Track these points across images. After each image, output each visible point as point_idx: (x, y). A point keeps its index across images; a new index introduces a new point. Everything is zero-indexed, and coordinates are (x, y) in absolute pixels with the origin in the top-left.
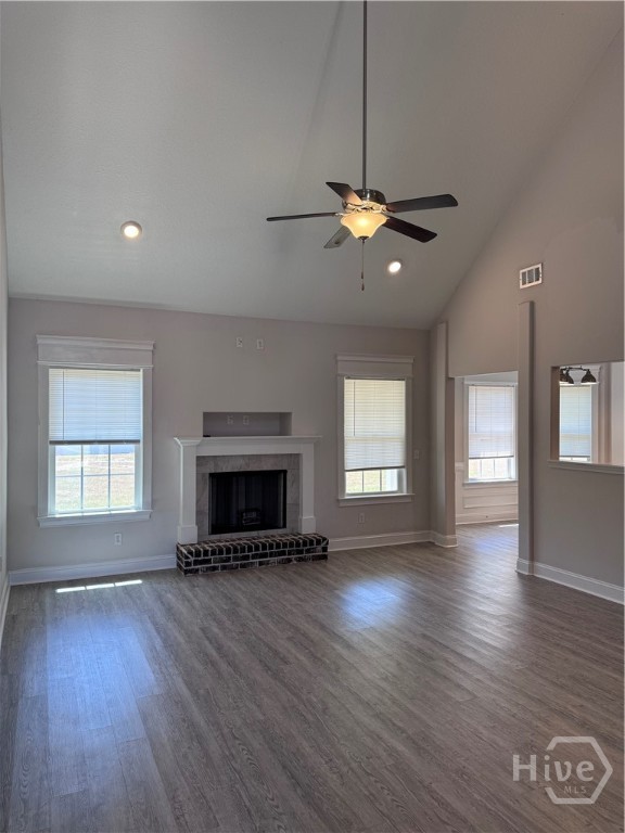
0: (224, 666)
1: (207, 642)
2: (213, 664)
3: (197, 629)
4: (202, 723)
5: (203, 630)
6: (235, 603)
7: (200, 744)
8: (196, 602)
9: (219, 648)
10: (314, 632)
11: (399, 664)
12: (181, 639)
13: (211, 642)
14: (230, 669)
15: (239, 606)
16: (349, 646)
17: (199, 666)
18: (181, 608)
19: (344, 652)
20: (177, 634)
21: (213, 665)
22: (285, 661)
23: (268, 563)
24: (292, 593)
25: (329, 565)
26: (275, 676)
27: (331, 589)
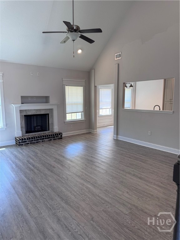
0: (36, 171)
1: (29, 164)
2: (32, 170)
3: (25, 161)
4: (32, 187)
5: (28, 161)
6: (36, 153)
7: (33, 193)
8: (24, 154)
9: (33, 166)
10: (61, 159)
11: (86, 165)
12: (21, 164)
13: (30, 164)
14: (38, 171)
16: (72, 161)
17: (28, 171)
18: (20, 156)
19: (71, 163)
20: (20, 163)
21: (32, 171)
22: (54, 167)
23: (44, 141)
24: (53, 149)
25: (63, 140)
26: (52, 172)
27: (64, 147)
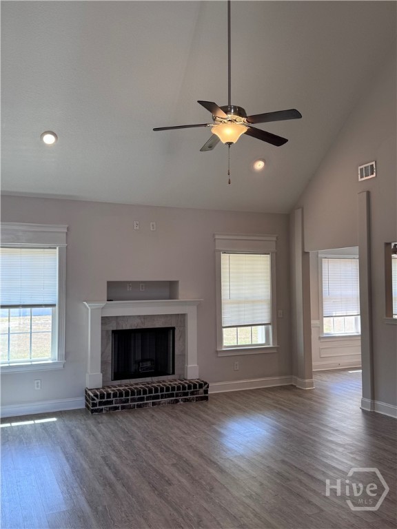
0: (119, 487)
1: (106, 468)
2: (111, 485)
3: (99, 458)
5: (105, 458)
6: (130, 437)
8: (100, 436)
9: (116, 473)
10: (194, 459)
11: (262, 484)
12: (86, 466)
13: (110, 468)
14: (124, 490)
15: (134, 438)
16: (221, 470)
17: (99, 488)
18: (88, 441)
19: (218, 476)
20: (83, 462)
21: (111, 487)
22: (169, 483)
23: (159, 403)
24: (178, 428)
25: (209, 405)
26: (161, 495)
27: (210, 424)
